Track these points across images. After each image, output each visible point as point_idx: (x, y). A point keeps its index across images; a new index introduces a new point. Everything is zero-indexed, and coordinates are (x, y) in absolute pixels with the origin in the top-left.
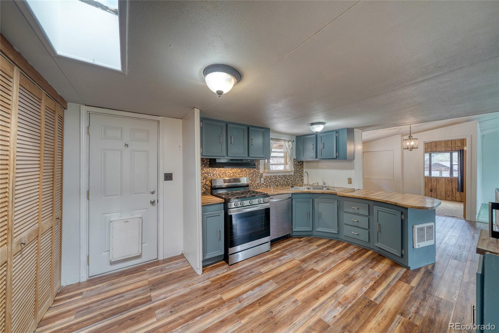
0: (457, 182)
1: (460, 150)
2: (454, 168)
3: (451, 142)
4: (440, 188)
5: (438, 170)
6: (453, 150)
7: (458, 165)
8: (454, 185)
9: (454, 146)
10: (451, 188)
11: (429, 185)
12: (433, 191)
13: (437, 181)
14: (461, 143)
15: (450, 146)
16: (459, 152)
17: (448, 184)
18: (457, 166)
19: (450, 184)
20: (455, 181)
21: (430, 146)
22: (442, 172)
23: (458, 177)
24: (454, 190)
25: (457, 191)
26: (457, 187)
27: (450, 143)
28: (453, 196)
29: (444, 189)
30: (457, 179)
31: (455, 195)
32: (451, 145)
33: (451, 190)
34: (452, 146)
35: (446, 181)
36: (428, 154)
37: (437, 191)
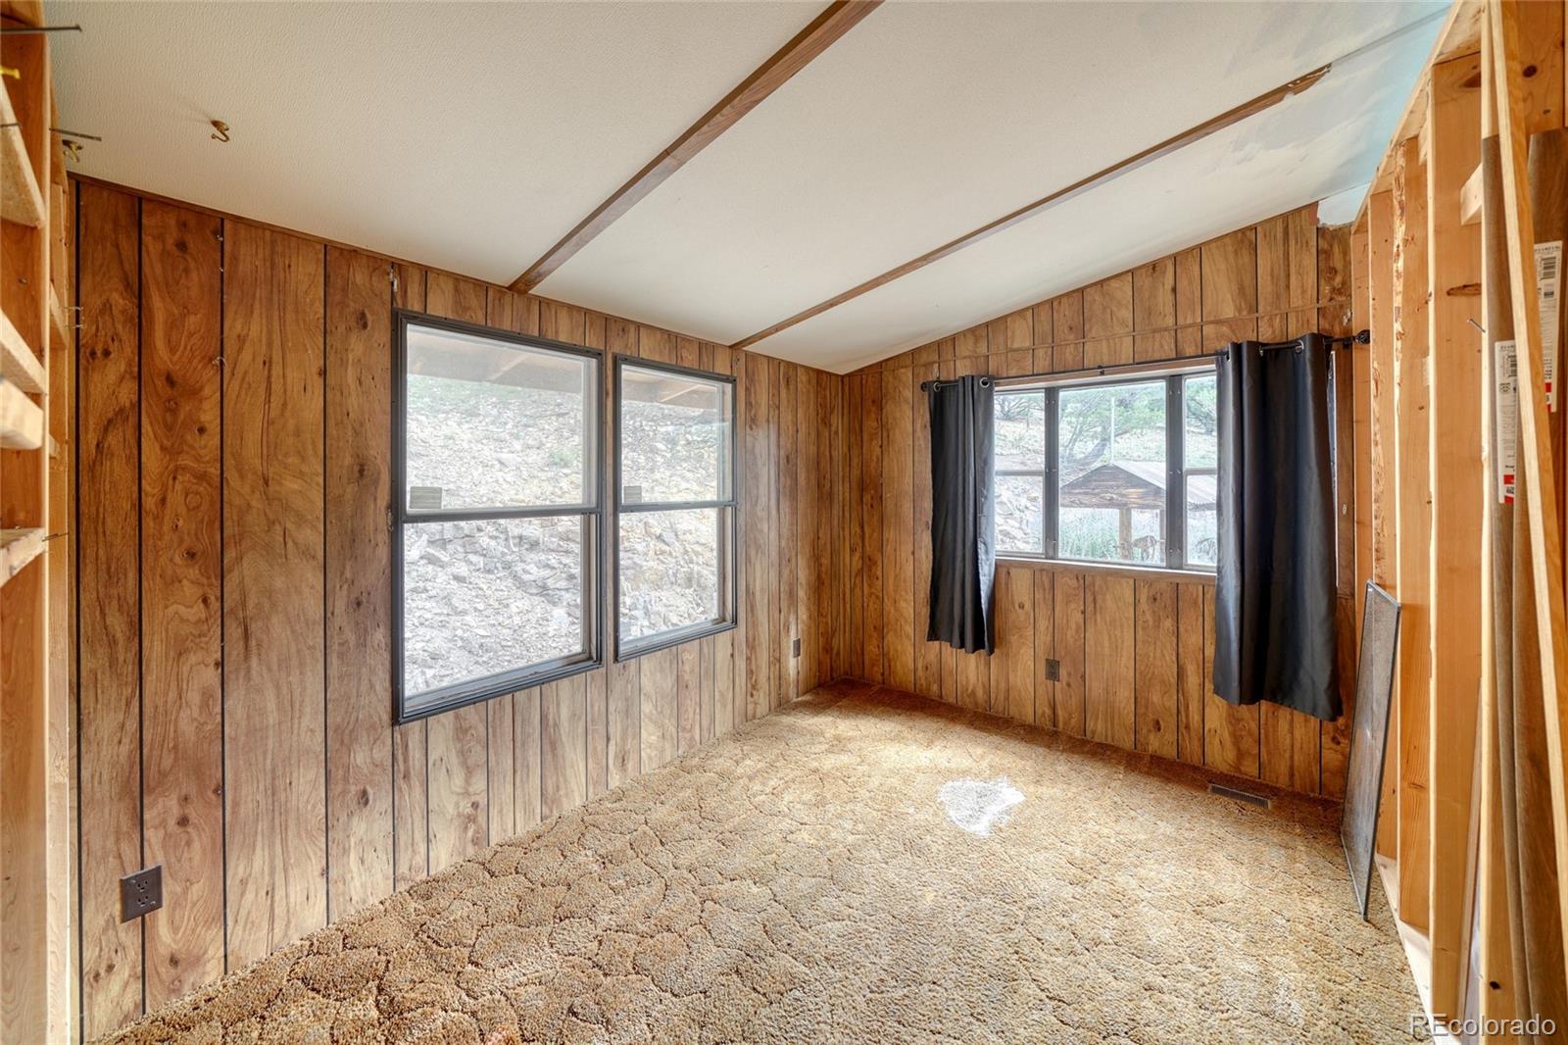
0: (1210, 609)
1: (1237, 348)
2: (1191, 498)
3: (1174, 290)
4: (1107, 651)
5: (1111, 504)
6: (1189, 351)
7: (1220, 470)
8: (1192, 639)
9: (1189, 321)
10: (1170, 657)
11: (1042, 624)
12: (1063, 672)
13: (1089, 599)
14: (1241, 290)
15: (1170, 321)
16: (1229, 364)
17: (1157, 626)
18: (1213, 480)
19: (1168, 624)
20: (1196, 603)
21: (1047, 327)
22: (1129, 510)
23: (1219, 570)
24: (1193, 680)
25: (1210, 687)
26: (1210, 651)
27: (1170, 297)
28: (1187, 727)
29: (1125, 666)
30: (1211, 593)
31: (1195, 718)
32: (1170, 309)
33: (1173, 680)
34: (1181, 321)
35: (1143, 598)
36: (1041, 395)
37: (1083, 677)
